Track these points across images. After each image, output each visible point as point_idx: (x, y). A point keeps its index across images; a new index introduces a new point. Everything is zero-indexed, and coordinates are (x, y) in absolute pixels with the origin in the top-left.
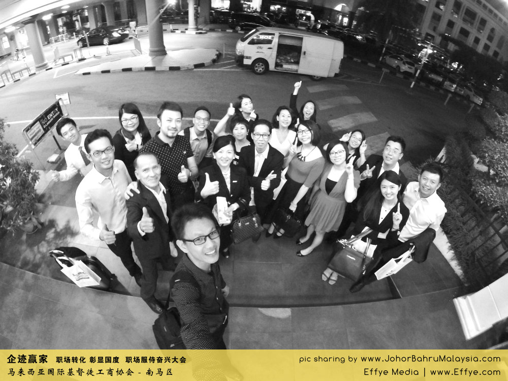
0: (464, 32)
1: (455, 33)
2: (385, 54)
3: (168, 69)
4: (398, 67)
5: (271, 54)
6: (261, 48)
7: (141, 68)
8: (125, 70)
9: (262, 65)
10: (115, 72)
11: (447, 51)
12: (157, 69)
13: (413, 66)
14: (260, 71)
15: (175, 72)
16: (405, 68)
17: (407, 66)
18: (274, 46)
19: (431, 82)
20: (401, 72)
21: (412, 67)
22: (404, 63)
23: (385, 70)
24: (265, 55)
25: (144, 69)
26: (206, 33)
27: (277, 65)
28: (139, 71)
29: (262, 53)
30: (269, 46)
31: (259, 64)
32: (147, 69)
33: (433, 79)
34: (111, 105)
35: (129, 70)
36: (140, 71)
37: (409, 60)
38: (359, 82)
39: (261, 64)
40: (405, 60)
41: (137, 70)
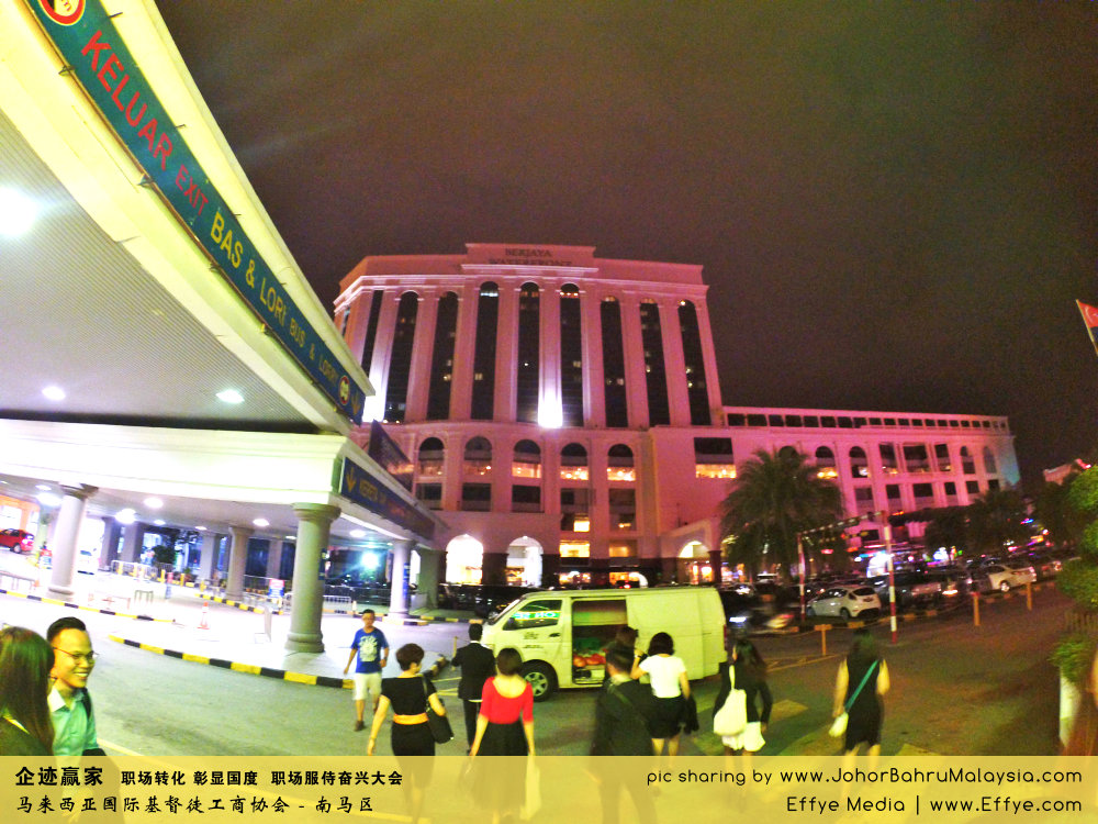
0: (923, 490)
1: (908, 501)
2: (808, 598)
3: (314, 682)
4: (844, 610)
5: (560, 647)
6: (533, 636)
7: (252, 668)
8: (214, 662)
9: (541, 678)
10: (192, 661)
11: (912, 542)
12: (287, 677)
13: (872, 592)
14: (538, 692)
15: (330, 691)
16: (858, 605)
17: (860, 599)
18: (563, 628)
19: (921, 603)
20: (854, 618)
21: (871, 596)
22: (852, 597)
23: (823, 628)
24: (546, 653)
25: (258, 671)
26: (427, 624)
27: (577, 673)
28: (246, 673)
29: (538, 647)
30: (552, 629)
31: (532, 676)
32: (266, 673)
33: (921, 597)
34: (136, 722)
35: (226, 665)
36: (249, 673)
37: (857, 587)
38: (778, 669)
39: (537, 674)
40: (851, 591)
41: (243, 670)
